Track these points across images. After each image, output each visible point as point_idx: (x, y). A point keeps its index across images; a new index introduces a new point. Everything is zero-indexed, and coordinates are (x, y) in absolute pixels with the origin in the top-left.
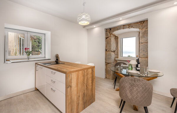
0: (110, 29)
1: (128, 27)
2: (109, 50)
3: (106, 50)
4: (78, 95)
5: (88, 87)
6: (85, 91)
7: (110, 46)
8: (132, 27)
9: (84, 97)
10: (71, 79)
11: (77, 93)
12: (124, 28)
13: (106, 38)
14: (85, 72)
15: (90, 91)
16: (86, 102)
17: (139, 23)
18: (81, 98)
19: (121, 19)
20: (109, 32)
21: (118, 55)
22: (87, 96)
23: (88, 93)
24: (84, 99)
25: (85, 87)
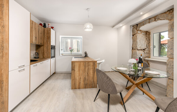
0: (137, 25)
1: (154, 19)
2: (135, 48)
3: (133, 48)
4: (80, 77)
5: (89, 75)
6: (86, 77)
7: (136, 44)
8: (159, 19)
9: (85, 80)
10: (75, 66)
11: (79, 76)
12: (149, 22)
13: (133, 35)
14: (86, 64)
15: (91, 78)
16: (87, 84)
17: (168, 12)
18: (82, 80)
19: (141, 13)
20: (136, 29)
21: (150, 54)
22: (88, 81)
23: (89, 79)
24: (85, 82)
25: (86, 74)
